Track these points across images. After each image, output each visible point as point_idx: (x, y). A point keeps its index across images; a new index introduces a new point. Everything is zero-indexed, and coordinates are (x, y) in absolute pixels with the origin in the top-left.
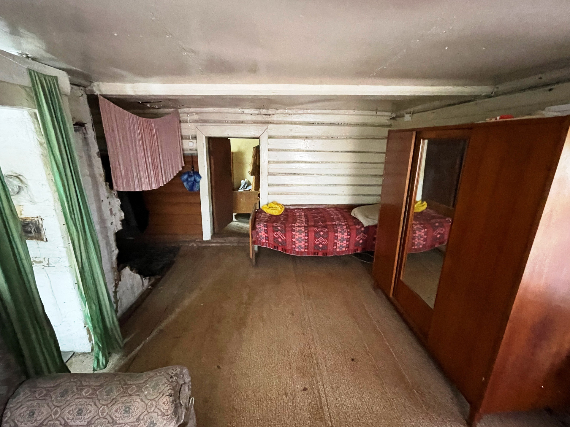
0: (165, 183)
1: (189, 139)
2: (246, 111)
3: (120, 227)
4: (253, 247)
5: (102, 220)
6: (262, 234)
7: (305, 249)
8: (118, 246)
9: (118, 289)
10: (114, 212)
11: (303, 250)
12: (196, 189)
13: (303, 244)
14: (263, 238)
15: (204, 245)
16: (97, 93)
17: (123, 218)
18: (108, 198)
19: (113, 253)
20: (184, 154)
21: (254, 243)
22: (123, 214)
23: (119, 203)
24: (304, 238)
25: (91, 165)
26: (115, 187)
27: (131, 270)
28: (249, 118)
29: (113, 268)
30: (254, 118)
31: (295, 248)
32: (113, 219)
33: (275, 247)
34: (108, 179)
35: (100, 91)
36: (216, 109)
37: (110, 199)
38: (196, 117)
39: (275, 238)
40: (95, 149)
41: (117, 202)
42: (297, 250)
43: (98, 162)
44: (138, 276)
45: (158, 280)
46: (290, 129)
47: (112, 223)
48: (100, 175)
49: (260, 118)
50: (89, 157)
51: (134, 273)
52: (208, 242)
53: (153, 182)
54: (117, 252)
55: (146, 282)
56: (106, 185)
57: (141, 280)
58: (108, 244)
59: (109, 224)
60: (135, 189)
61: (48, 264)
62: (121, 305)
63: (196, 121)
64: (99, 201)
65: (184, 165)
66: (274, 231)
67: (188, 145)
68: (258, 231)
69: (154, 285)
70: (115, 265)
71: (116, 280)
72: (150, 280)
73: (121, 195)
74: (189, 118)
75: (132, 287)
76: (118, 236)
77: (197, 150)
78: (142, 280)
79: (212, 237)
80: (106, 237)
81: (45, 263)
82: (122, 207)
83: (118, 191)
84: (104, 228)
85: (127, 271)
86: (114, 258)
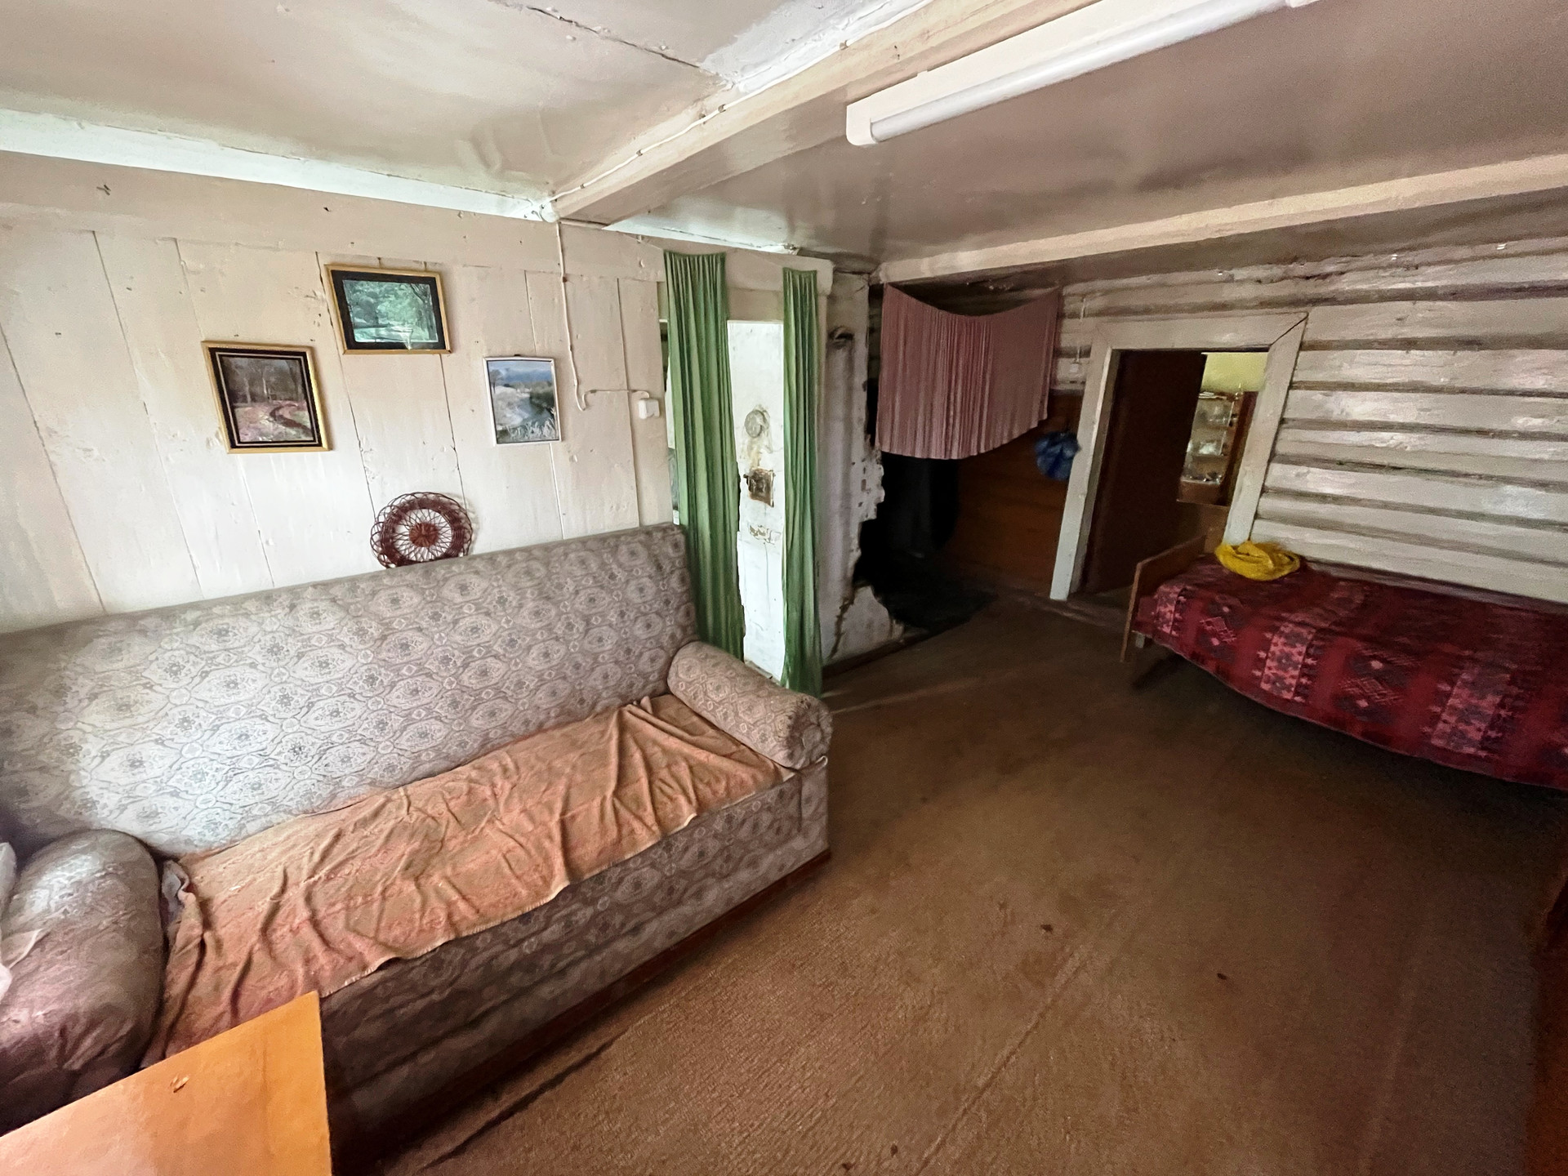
0: (983, 451)
1: (1074, 356)
2: (1240, 274)
3: (872, 515)
4: (1132, 637)
5: (847, 495)
6: (1168, 611)
7: (1297, 693)
8: (863, 543)
9: (845, 615)
10: (867, 487)
11: (1287, 696)
12: (1059, 475)
13: (1291, 676)
14: (1167, 622)
15: (1046, 608)
16: (883, 280)
17: (882, 500)
18: (863, 461)
19: (851, 554)
20: (1052, 392)
21: (1137, 625)
22: (883, 493)
23: (882, 472)
24: (1300, 658)
25: (849, 403)
26: (877, 444)
27: (876, 594)
28: (1248, 292)
29: (845, 577)
30: (1267, 291)
31: (1259, 679)
32: (865, 498)
33: (1194, 655)
34: (870, 429)
35: (887, 276)
36: (1155, 278)
37: (864, 464)
38: (1098, 303)
39: (1201, 631)
40: (861, 377)
41: (878, 471)
42: (1265, 686)
43: (861, 398)
44: (884, 612)
45: (923, 638)
46: (1399, 316)
47: (860, 504)
48: (860, 420)
49: (1286, 290)
50: (850, 389)
51: (879, 602)
52: (1058, 604)
53: (956, 444)
54: (856, 554)
55: (898, 629)
56: (865, 439)
57: (889, 623)
58: (846, 535)
59: (855, 506)
60: (914, 451)
61: (769, 539)
62: (844, 644)
63: (1100, 313)
64: (849, 463)
65: (1045, 417)
66: (1206, 612)
67: (1068, 370)
68: (1156, 601)
69: (910, 643)
70: (850, 573)
71: (845, 599)
72: (905, 630)
73: (888, 460)
74: (1085, 305)
75: (870, 626)
76: (866, 527)
77: (1084, 383)
78: (892, 622)
79: (1071, 595)
80: (847, 523)
81: (767, 537)
82: (886, 482)
83: (883, 453)
84: (846, 509)
85: (866, 593)
86: (851, 563)
